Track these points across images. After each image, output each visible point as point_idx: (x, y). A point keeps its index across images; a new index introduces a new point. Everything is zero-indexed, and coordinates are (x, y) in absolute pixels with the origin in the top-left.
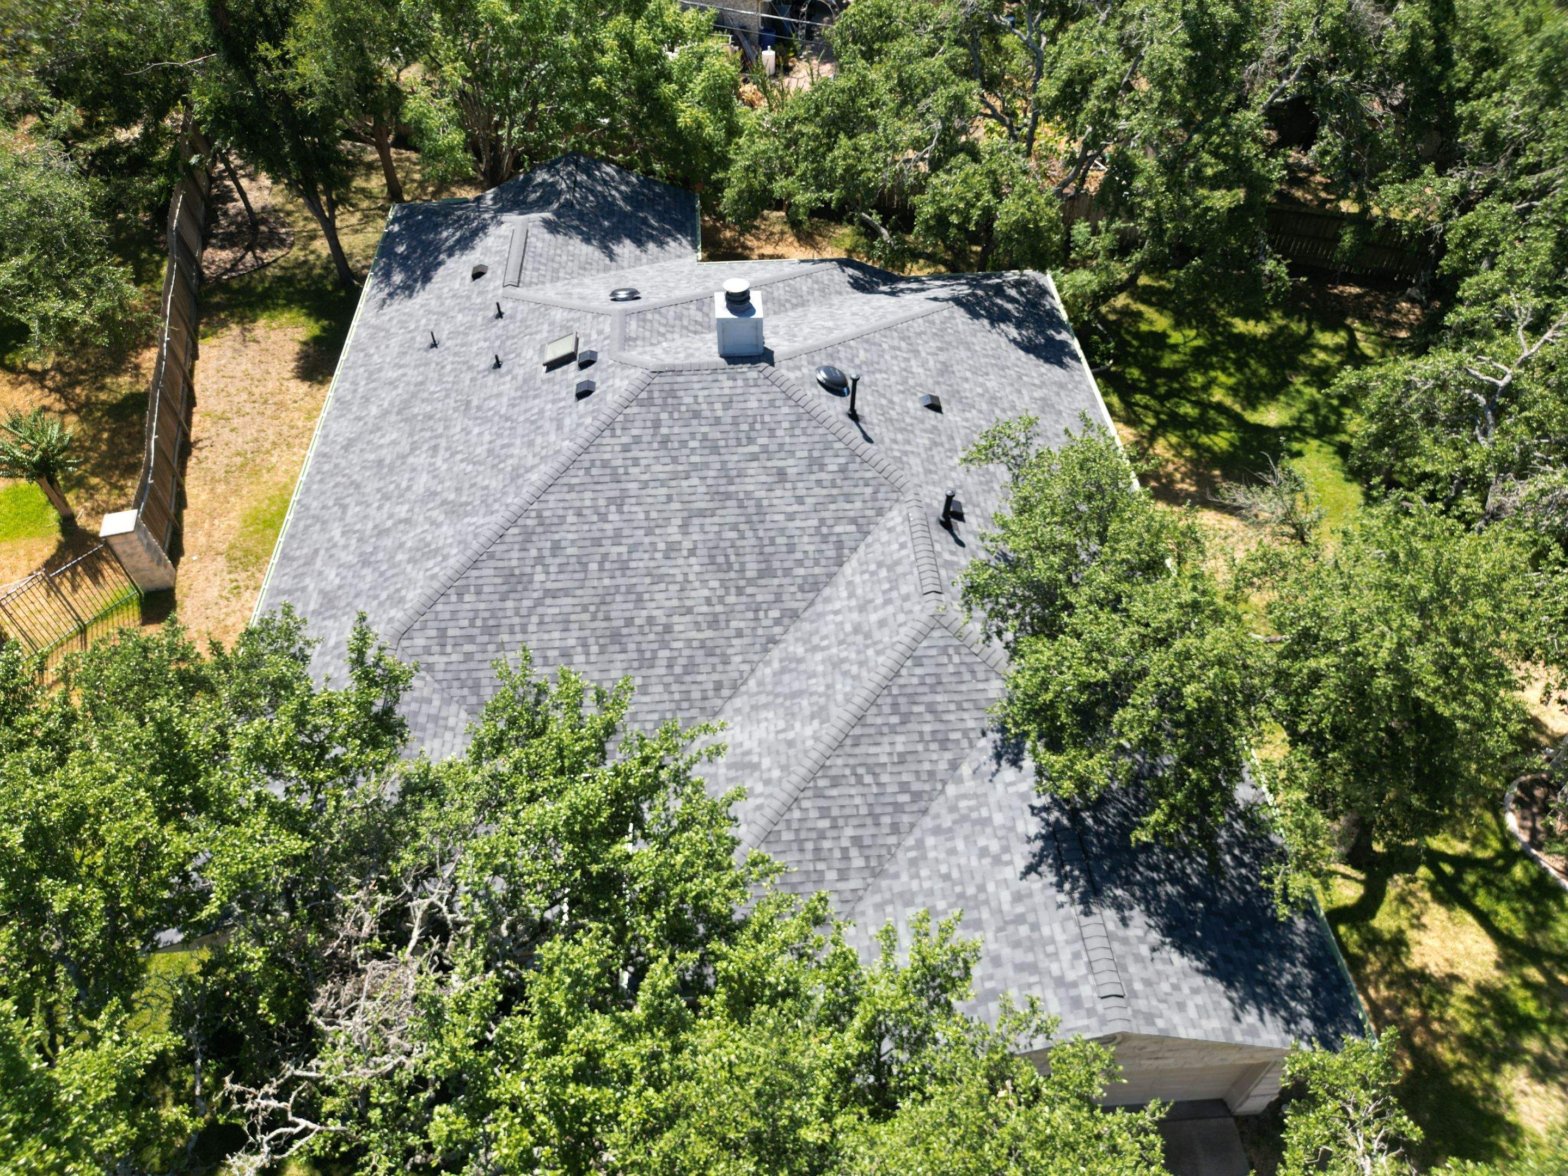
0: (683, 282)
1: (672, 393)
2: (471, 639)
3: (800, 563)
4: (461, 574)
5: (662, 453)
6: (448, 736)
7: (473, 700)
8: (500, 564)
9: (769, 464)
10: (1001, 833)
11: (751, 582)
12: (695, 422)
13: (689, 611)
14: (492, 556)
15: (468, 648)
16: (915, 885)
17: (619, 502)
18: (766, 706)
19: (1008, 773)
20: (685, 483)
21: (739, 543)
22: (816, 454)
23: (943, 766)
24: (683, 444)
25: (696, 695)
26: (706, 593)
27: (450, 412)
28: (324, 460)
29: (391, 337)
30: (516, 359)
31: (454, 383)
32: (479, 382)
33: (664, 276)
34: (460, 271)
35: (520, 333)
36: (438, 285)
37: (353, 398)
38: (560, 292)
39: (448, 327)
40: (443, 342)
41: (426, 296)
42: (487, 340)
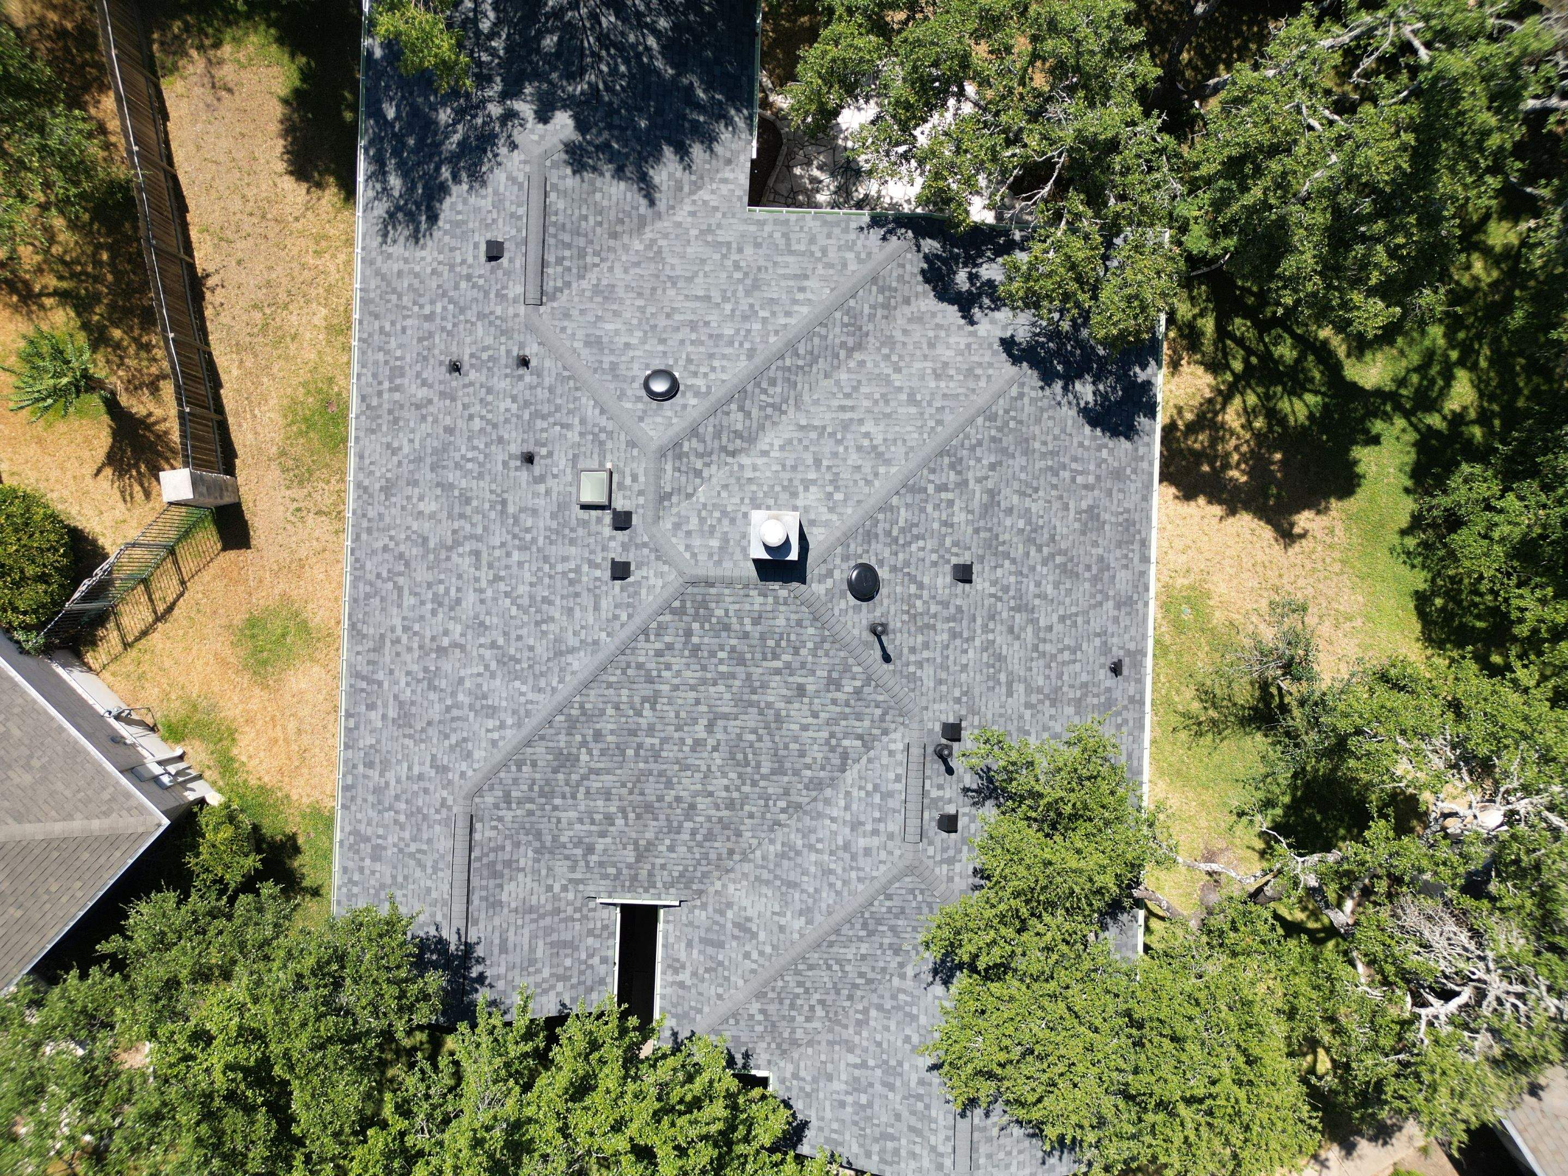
0: (728, 307)
1: (704, 604)
2: (531, 801)
3: (808, 767)
4: (517, 750)
5: (692, 660)
6: (521, 876)
7: (537, 844)
8: (551, 744)
9: (791, 679)
10: (923, 1032)
11: (764, 777)
12: (724, 634)
13: (711, 794)
14: (542, 738)
15: (528, 806)
16: (857, 1039)
17: (652, 701)
18: (767, 883)
19: (938, 989)
20: (712, 689)
21: (757, 745)
22: (835, 675)
23: (894, 965)
24: (713, 654)
25: (713, 856)
26: (725, 782)
27: (487, 506)
28: (365, 497)
29: (405, 312)
30: (549, 461)
31: (486, 456)
32: (512, 474)
33: (707, 269)
34: (471, 225)
35: (550, 414)
36: (447, 239)
37: (380, 405)
38: (590, 331)
39: (468, 340)
40: (465, 367)
41: (435, 254)
42: (514, 399)
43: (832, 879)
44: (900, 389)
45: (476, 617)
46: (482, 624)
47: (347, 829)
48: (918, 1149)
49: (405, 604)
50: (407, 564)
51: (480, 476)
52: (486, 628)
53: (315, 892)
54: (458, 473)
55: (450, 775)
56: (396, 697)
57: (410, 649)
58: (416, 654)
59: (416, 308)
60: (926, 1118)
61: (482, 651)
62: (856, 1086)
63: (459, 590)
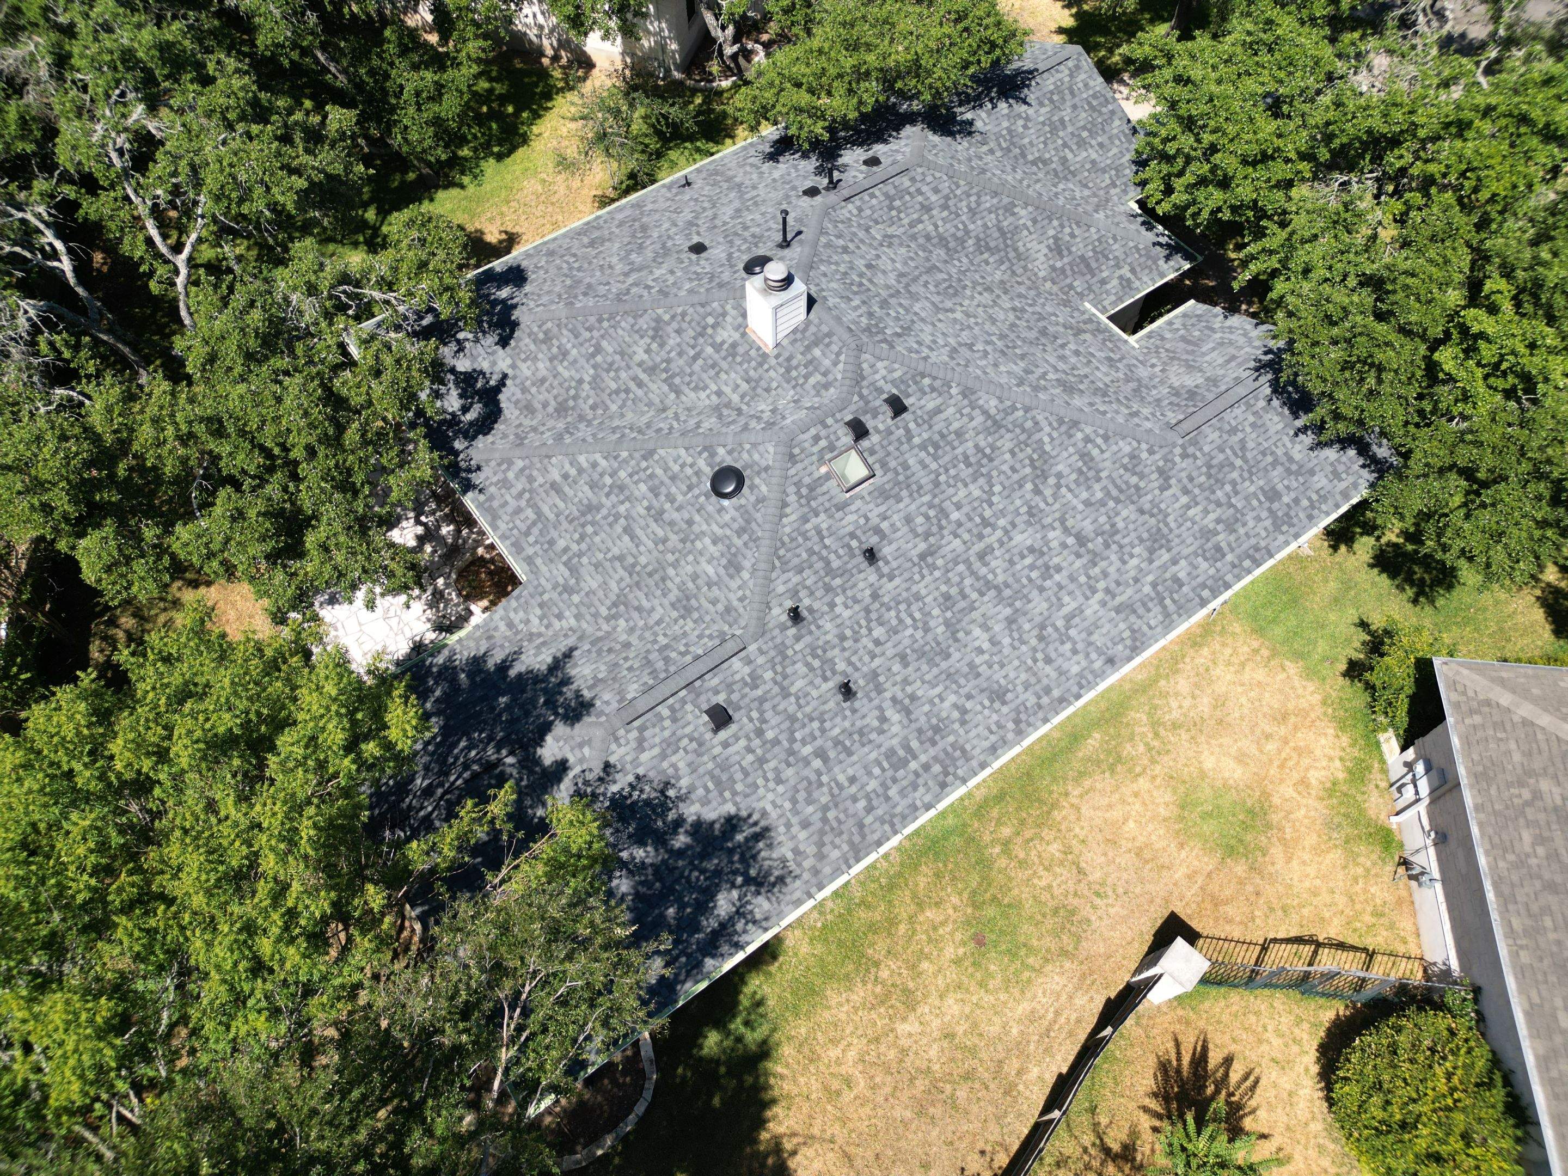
0: (622, 509)
1: (868, 330)
5: (915, 329)
6: (1176, 385)
9: (868, 273)
11: (950, 276)
12: (877, 315)
13: (994, 302)
15: (1124, 401)
17: (969, 346)
20: (923, 314)
27: (937, 574)
28: (1023, 717)
29: (836, 791)
30: (859, 533)
31: (898, 603)
32: (894, 564)
33: (600, 556)
34: (710, 766)
35: (822, 558)
36: (739, 787)
37: (935, 759)
38: (726, 579)
39: (815, 693)
40: (840, 679)
41: (761, 791)
42: (832, 605)
43: (973, 205)
44: (595, 367)
45: (1028, 523)
46: (1030, 514)
47: (1281, 538)
48: (1081, 85)
49: (1074, 605)
50: (1043, 627)
51: (918, 597)
52: (1030, 508)
53: (1363, 625)
54: (932, 624)
55: (1161, 463)
56: (1151, 561)
57: (1105, 574)
58: (1103, 564)
59: (825, 779)
60: (1058, 89)
61: (1050, 500)
62: (1082, 144)
63: (1023, 557)
